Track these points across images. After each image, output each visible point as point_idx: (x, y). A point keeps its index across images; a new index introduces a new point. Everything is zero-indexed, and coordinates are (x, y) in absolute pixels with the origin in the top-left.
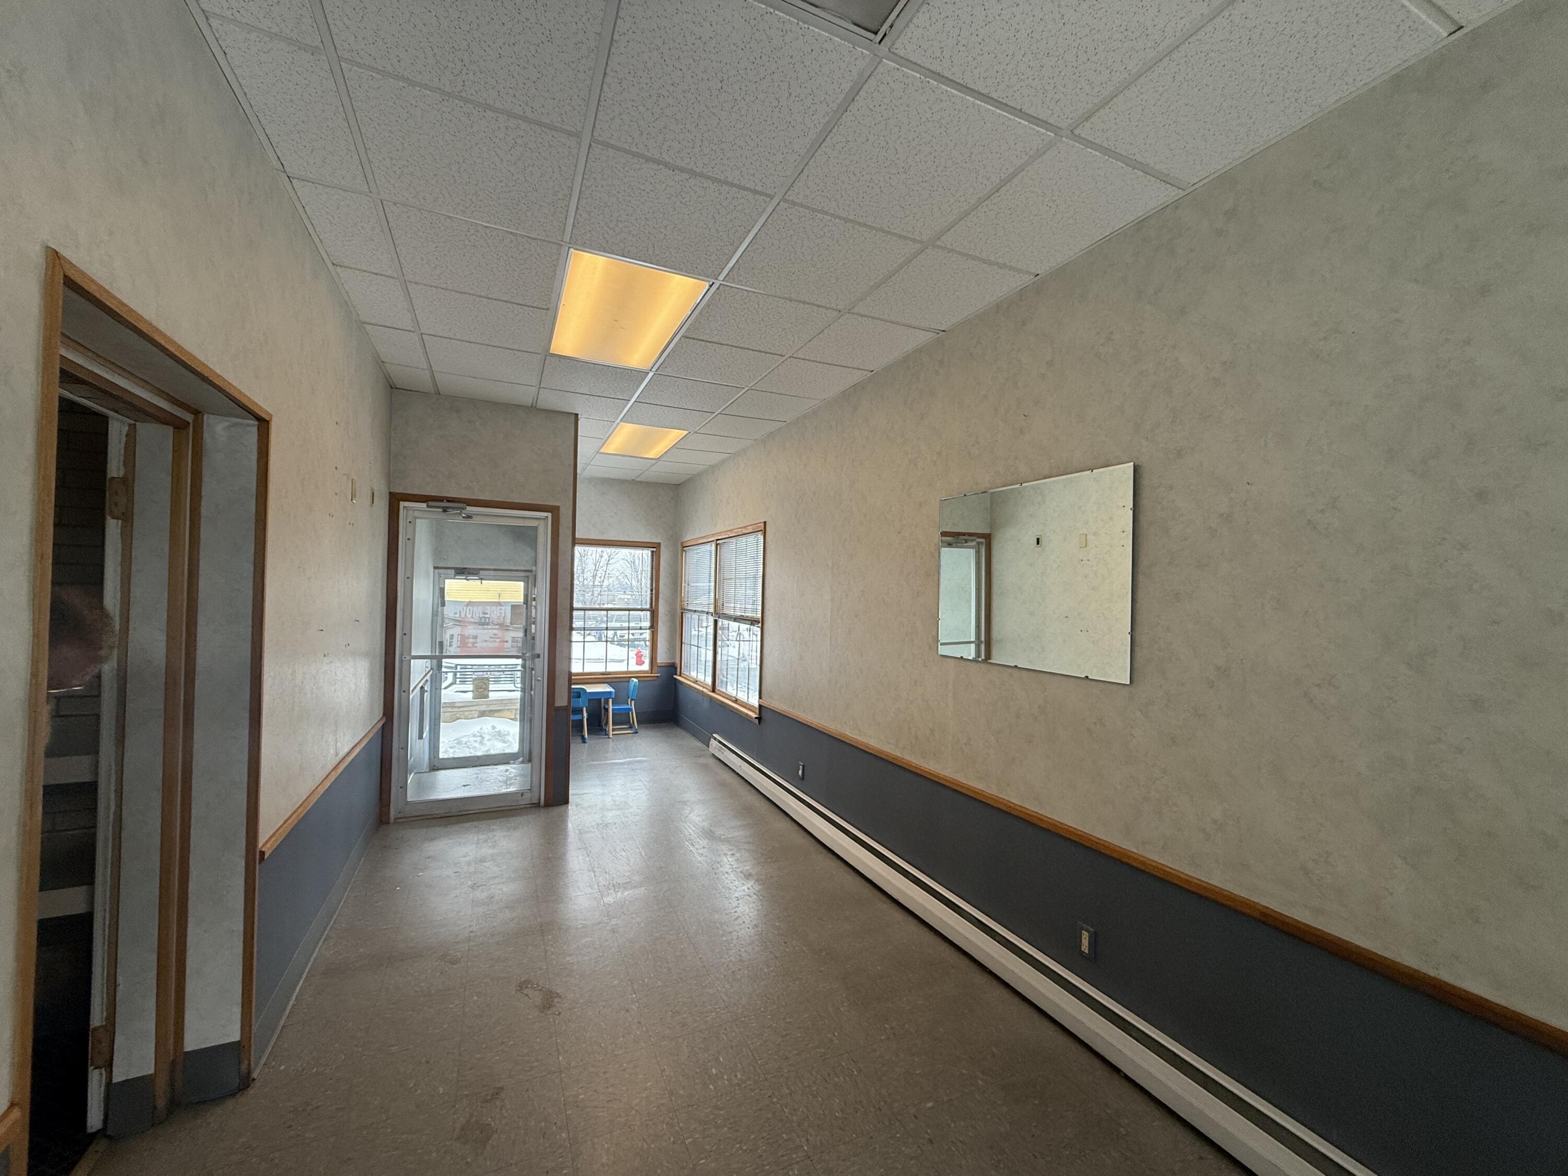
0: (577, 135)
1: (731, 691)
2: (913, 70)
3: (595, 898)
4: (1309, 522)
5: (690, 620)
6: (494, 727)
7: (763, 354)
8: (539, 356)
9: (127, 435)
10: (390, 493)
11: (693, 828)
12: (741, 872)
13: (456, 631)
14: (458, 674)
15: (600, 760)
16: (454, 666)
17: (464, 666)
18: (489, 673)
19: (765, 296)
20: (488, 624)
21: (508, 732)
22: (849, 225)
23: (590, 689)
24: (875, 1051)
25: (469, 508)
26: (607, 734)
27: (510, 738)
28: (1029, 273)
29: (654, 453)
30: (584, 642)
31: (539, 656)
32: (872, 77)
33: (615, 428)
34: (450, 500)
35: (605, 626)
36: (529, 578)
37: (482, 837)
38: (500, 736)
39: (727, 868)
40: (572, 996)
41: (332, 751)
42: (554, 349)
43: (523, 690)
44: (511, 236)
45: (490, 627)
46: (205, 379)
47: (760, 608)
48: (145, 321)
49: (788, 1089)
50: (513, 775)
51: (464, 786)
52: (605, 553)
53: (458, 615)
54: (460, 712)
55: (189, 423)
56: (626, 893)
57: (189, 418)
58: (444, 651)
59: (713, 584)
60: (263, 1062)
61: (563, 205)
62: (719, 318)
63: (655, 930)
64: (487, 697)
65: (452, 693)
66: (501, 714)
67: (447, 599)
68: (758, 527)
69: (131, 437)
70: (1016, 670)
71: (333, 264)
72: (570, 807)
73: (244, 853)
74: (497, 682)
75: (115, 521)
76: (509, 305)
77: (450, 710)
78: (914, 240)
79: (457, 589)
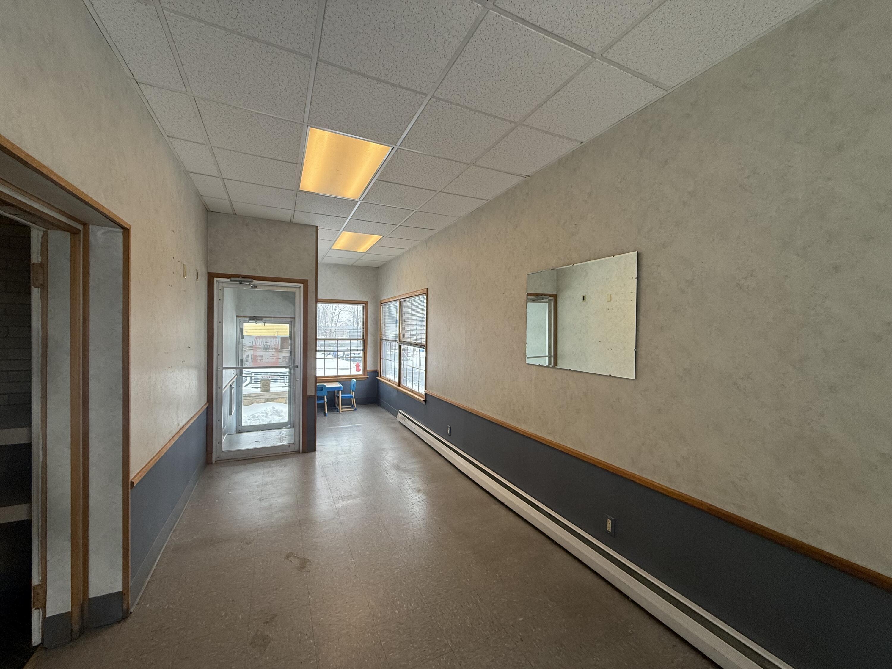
0: (308, 56)
1: (409, 385)
2: (507, 17)
3: (331, 505)
4: (738, 284)
5: (386, 346)
6: (273, 408)
7: (424, 190)
8: (293, 192)
9: (42, 237)
10: (208, 273)
11: (388, 464)
12: (415, 489)
13: (250, 353)
14: (253, 377)
15: (334, 426)
16: (250, 373)
17: (256, 373)
18: (271, 377)
19: (424, 156)
20: (269, 349)
21: (282, 410)
22: (473, 112)
23: (329, 385)
24: (491, 589)
25: (255, 281)
26: (338, 411)
27: (283, 414)
28: (577, 141)
29: (363, 249)
30: (325, 358)
31: (297, 367)
32: (483, 21)
33: (340, 234)
34: (243, 277)
35: (337, 349)
36: (292, 321)
37: (265, 471)
38: (278, 413)
39: (407, 486)
40: (317, 561)
41: (176, 423)
42: (301, 188)
43: (290, 386)
44: (273, 119)
45: (270, 350)
46: (87, 204)
47: (425, 338)
48: (45, 167)
49: (441, 611)
50: (284, 435)
51: (256, 442)
52: (338, 308)
53: (251, 344)
54: (254, 399)
55: (80, 231)
56: (349, 502)
57: (80, 227)
58: (244, 364)
59: (398, 324)
60: (136, 602)
61: (303, 100)
62: (398, 169)
63: (365, 523)
64: (269, 390)
65: (250, 388)
66: (277, 400)
67: (244, 334)
68: (424, 291)
69: (45, 239)
70: (571, 372)
71: (168, 136)
72: (317, 453)
73: (121, 483)
74: (276, 381)
75: (37, 289)
76: (274, 160)
77: (248, 398)
78: (511, 122)
79: (250, 328)
